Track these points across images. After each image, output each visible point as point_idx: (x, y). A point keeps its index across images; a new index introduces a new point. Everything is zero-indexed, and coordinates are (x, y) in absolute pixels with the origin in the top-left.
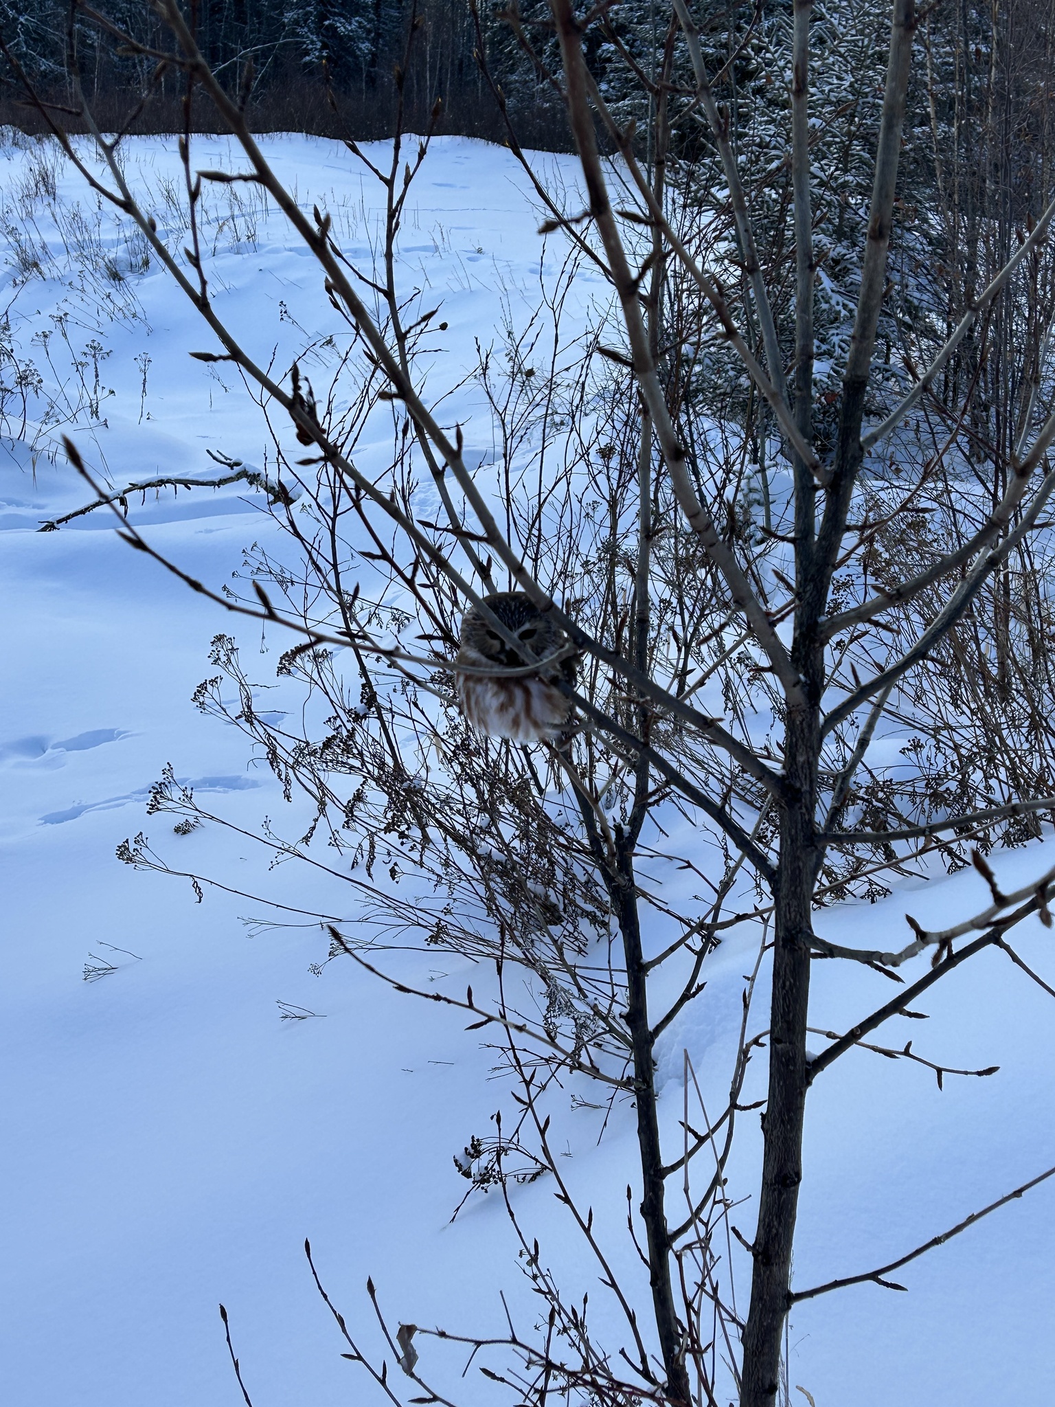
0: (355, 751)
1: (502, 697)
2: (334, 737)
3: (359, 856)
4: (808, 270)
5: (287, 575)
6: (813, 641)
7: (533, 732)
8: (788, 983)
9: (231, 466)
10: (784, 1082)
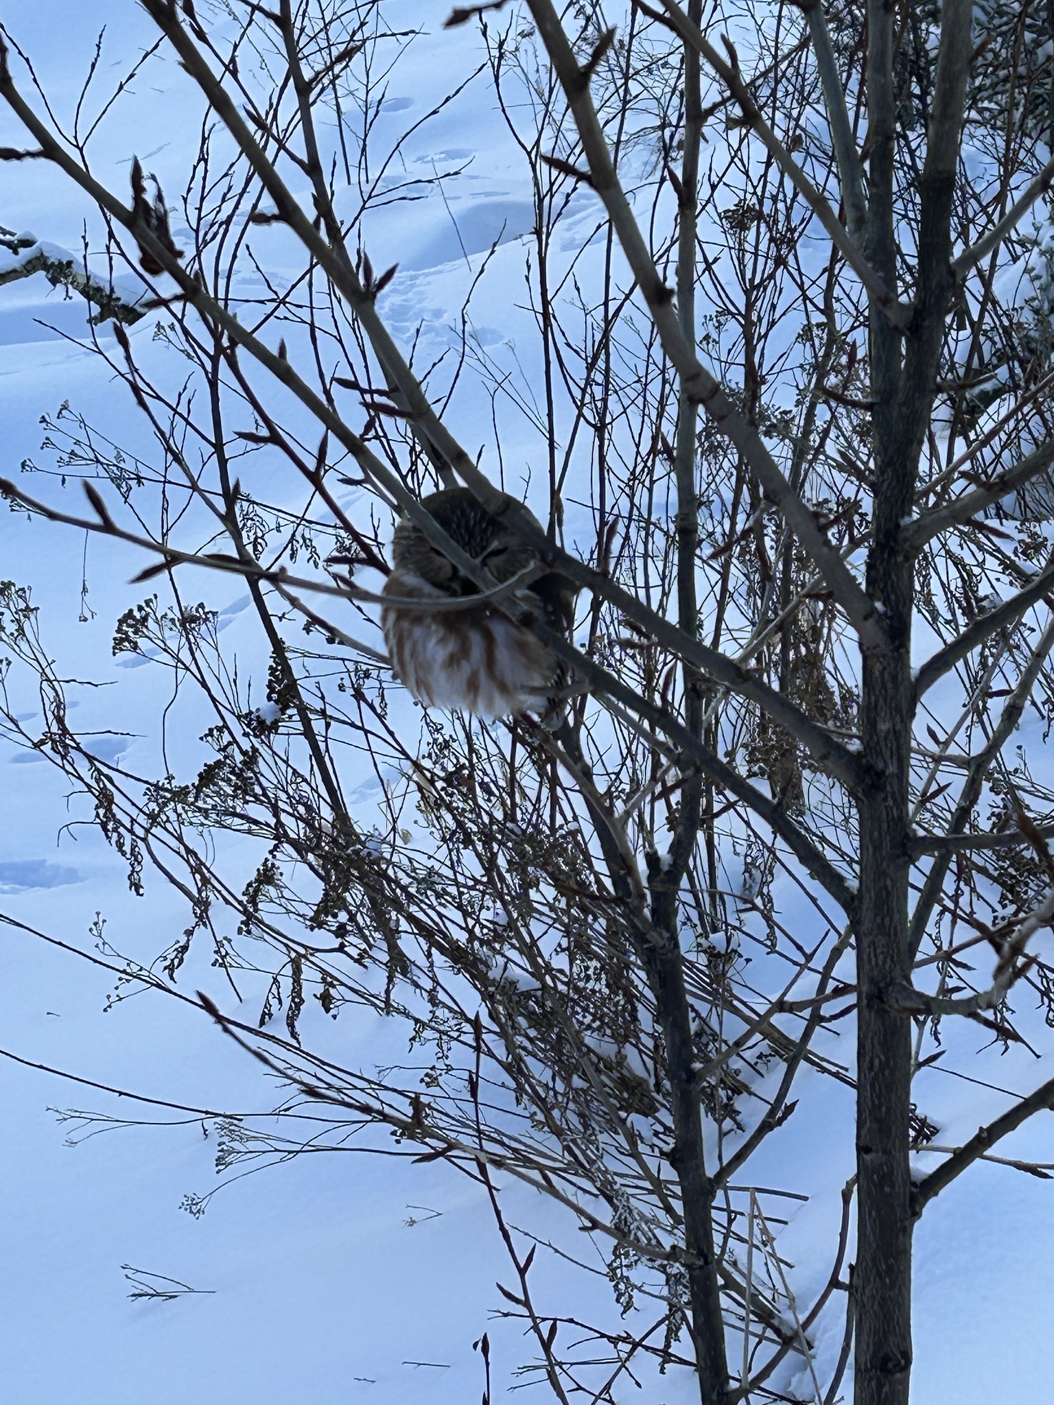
0: (258, 790)
1: (451, 646)
2: (219, 764)
3: (274, 1002)
4: (882, 12)
5: (129, 465)
6: (893, 553)
7: (499, 701)
8: (877, 1062)
9: (14, 247)
10: (878, 1212)
